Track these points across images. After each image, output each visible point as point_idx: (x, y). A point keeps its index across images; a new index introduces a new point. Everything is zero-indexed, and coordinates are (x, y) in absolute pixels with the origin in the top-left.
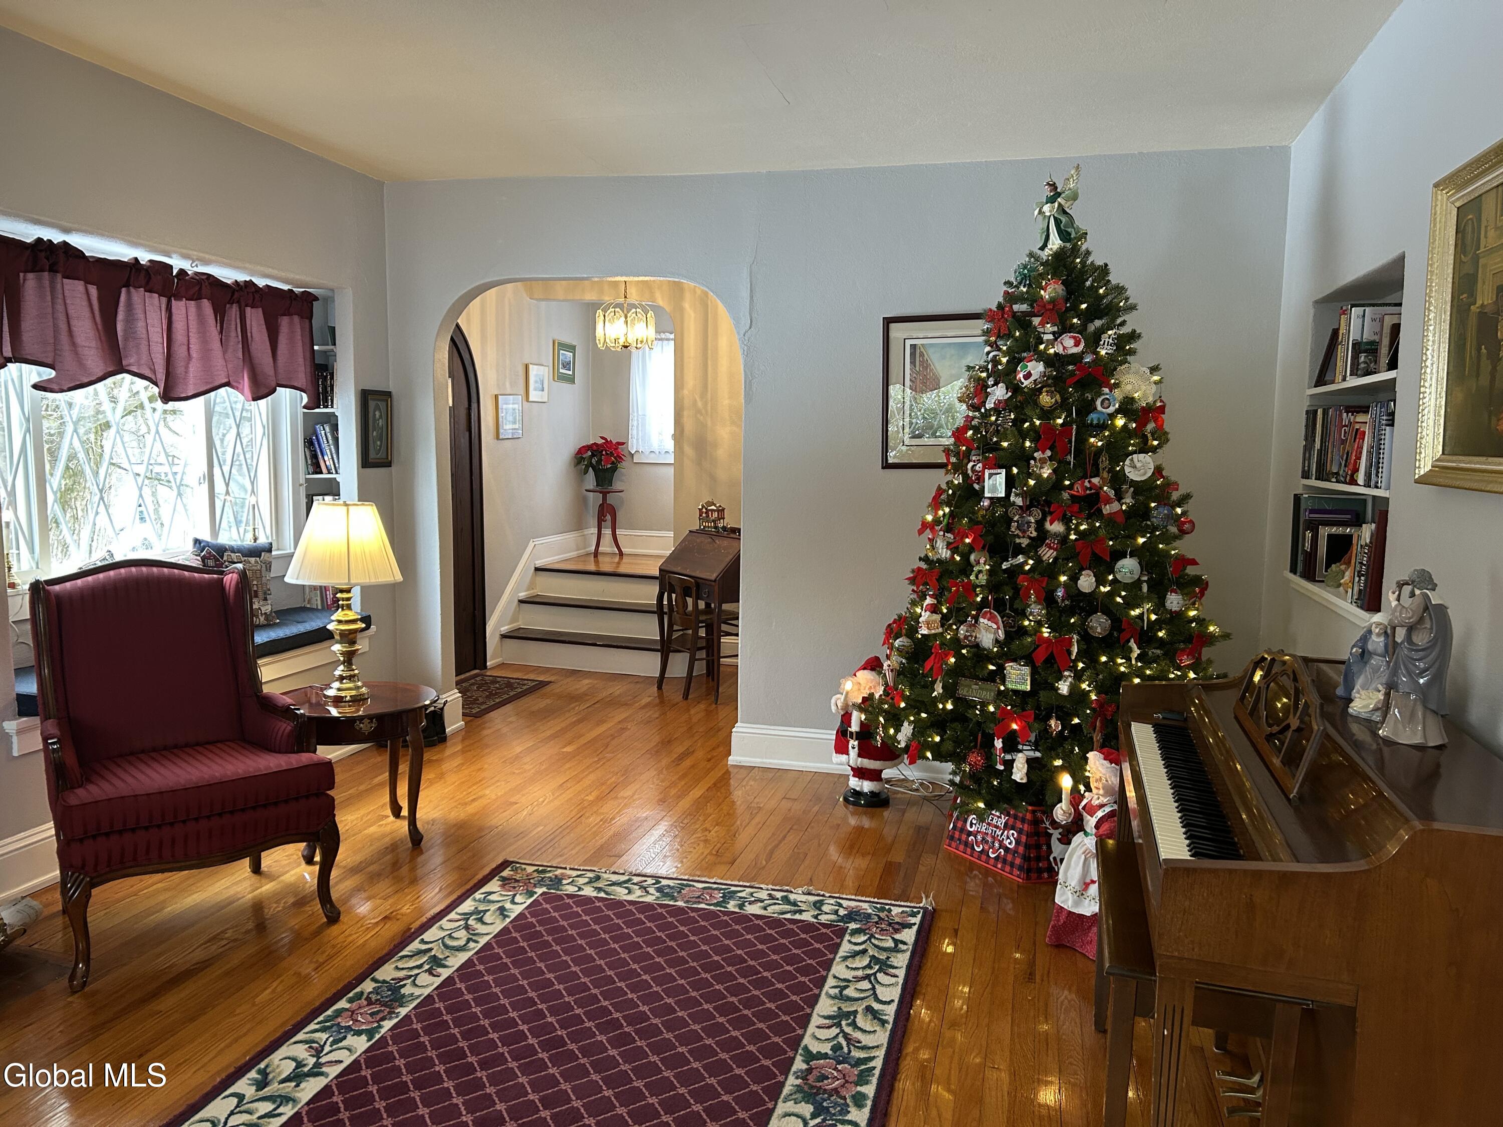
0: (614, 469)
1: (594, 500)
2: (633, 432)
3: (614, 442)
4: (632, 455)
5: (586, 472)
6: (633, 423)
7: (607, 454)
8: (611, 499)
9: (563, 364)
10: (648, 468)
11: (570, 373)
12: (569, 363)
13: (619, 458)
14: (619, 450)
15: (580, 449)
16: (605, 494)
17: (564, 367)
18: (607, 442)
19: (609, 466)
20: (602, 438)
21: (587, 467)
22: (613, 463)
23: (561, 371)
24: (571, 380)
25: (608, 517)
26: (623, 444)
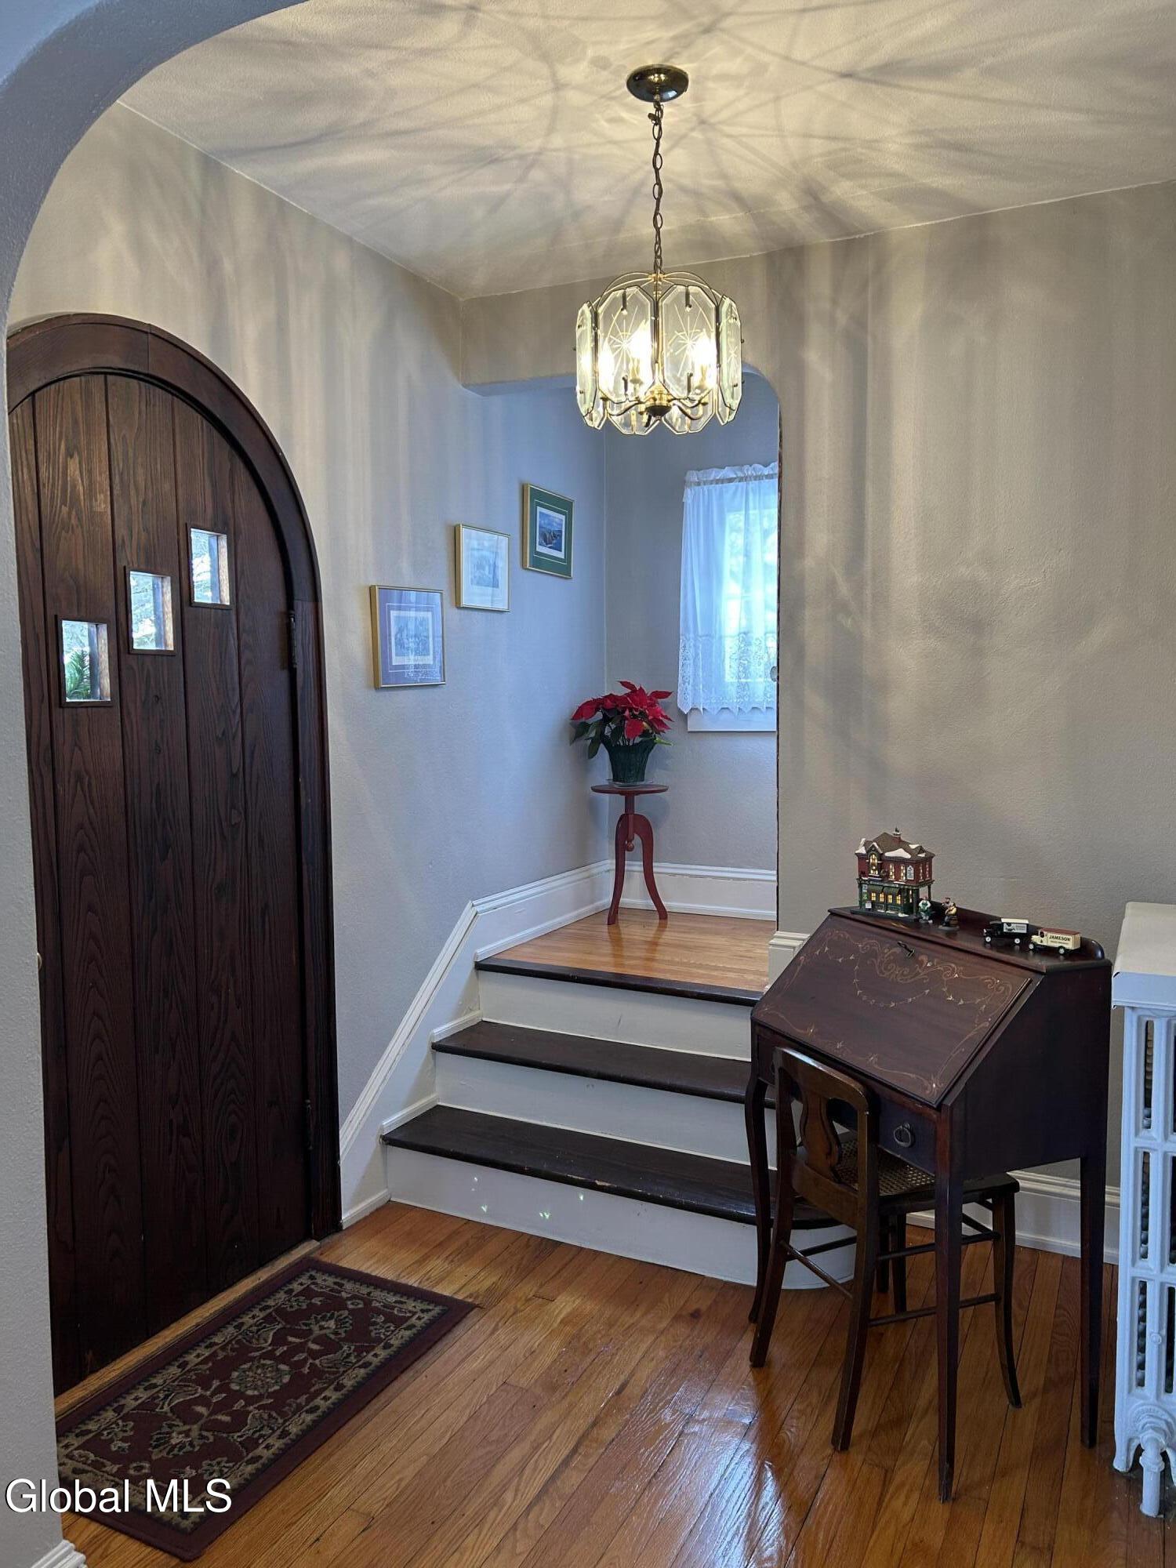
0: (647, 746)
1: (611, 806)
2: (687, 670)
3: (648, 691)
4: (684, 717)
5: (592, 752)
6: (688, 651)
7: (635, 716)
8: (643, 805)
9: (543, 536)
10: (716, 743)
11: (561, 555)
12: (557, 535)
13: (658, 723)
14: (659, 707)
15: (581, 708)
16: (629, 797)
17: (546, 541)
18: (636, 693)
19: (638, 740)
20: (625, 684)
21: (595, 743)
22: (645, 733)
23: (539, 549)
24: (562, 569)
25: (637, 841)
26: (666, 695)
